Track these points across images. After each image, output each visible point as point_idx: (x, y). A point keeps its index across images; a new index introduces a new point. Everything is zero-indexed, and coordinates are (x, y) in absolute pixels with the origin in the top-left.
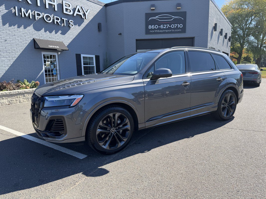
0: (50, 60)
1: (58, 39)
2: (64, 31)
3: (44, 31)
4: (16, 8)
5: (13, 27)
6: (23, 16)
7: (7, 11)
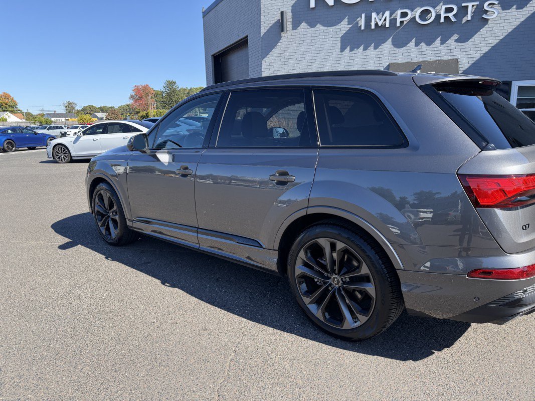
1: (447, 54)
2: (466, 33)
3: (414, 44)
4: (363, 15)
5: (355, 51)
6: (373, 27)
7: (350, 26)
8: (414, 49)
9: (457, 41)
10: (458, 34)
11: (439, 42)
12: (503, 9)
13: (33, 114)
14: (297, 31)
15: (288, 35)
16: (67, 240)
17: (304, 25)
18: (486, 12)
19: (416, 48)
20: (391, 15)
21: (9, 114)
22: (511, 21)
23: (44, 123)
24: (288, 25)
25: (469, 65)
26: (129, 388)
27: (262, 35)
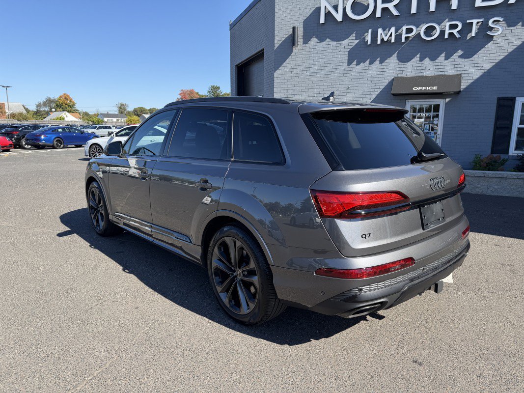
0: (425, 116)
1: (451, 70)
2: (471, 48)
3: (418, 59)
4: (370, 31)
5: (362, 65)
6: (379, 42)
7: (358, 41)
8: (420, 64)
9: (461, 57)
10: (462, 50)
11: (444, 58)
12: (509, 26)
13: (90, 113)
14: (307, 45)
15: (299, 49)
16: (67, 229)
17: (314, 40)
18: (491, 29)
19: (420, 63)
20: (396, 31)
21: (67, 113)
22: (516, 37)
23: (97, 123)
24: (300, 40)
25: (472, 81)
26: (55, 345)
27: (275, 48)
